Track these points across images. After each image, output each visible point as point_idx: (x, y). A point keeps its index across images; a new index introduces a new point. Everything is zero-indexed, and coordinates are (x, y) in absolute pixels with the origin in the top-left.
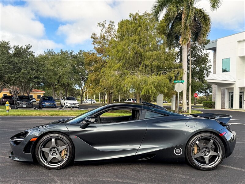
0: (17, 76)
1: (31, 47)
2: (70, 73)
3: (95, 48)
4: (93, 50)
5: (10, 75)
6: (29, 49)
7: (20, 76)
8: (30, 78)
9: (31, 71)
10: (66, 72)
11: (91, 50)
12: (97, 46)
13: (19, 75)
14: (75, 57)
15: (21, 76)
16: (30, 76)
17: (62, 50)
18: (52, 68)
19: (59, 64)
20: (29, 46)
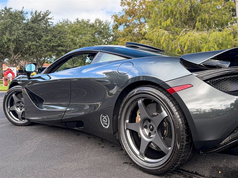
0: (38, 44)
1: (50, 13)
2: (90, 41)
3: (123, 10)
4: (122, 12)
5: (30, 43)
6: (48, 15)
7: (41, 44)
8: (53, 46)
9: (53, 38)
10: (86, 41)
11: (119, 13)
12: (126, 7)
13: (41, 42)
14: (92, 26)
15: (43, 43)
16: (52, 44)
17: (78, 19)
18: (72, 37)
19: (78, 33)
20: (48, 12)
